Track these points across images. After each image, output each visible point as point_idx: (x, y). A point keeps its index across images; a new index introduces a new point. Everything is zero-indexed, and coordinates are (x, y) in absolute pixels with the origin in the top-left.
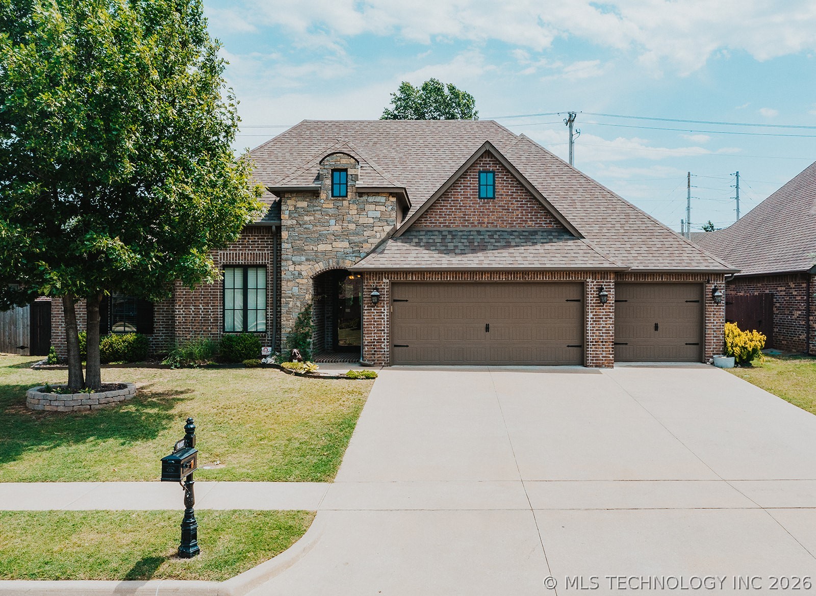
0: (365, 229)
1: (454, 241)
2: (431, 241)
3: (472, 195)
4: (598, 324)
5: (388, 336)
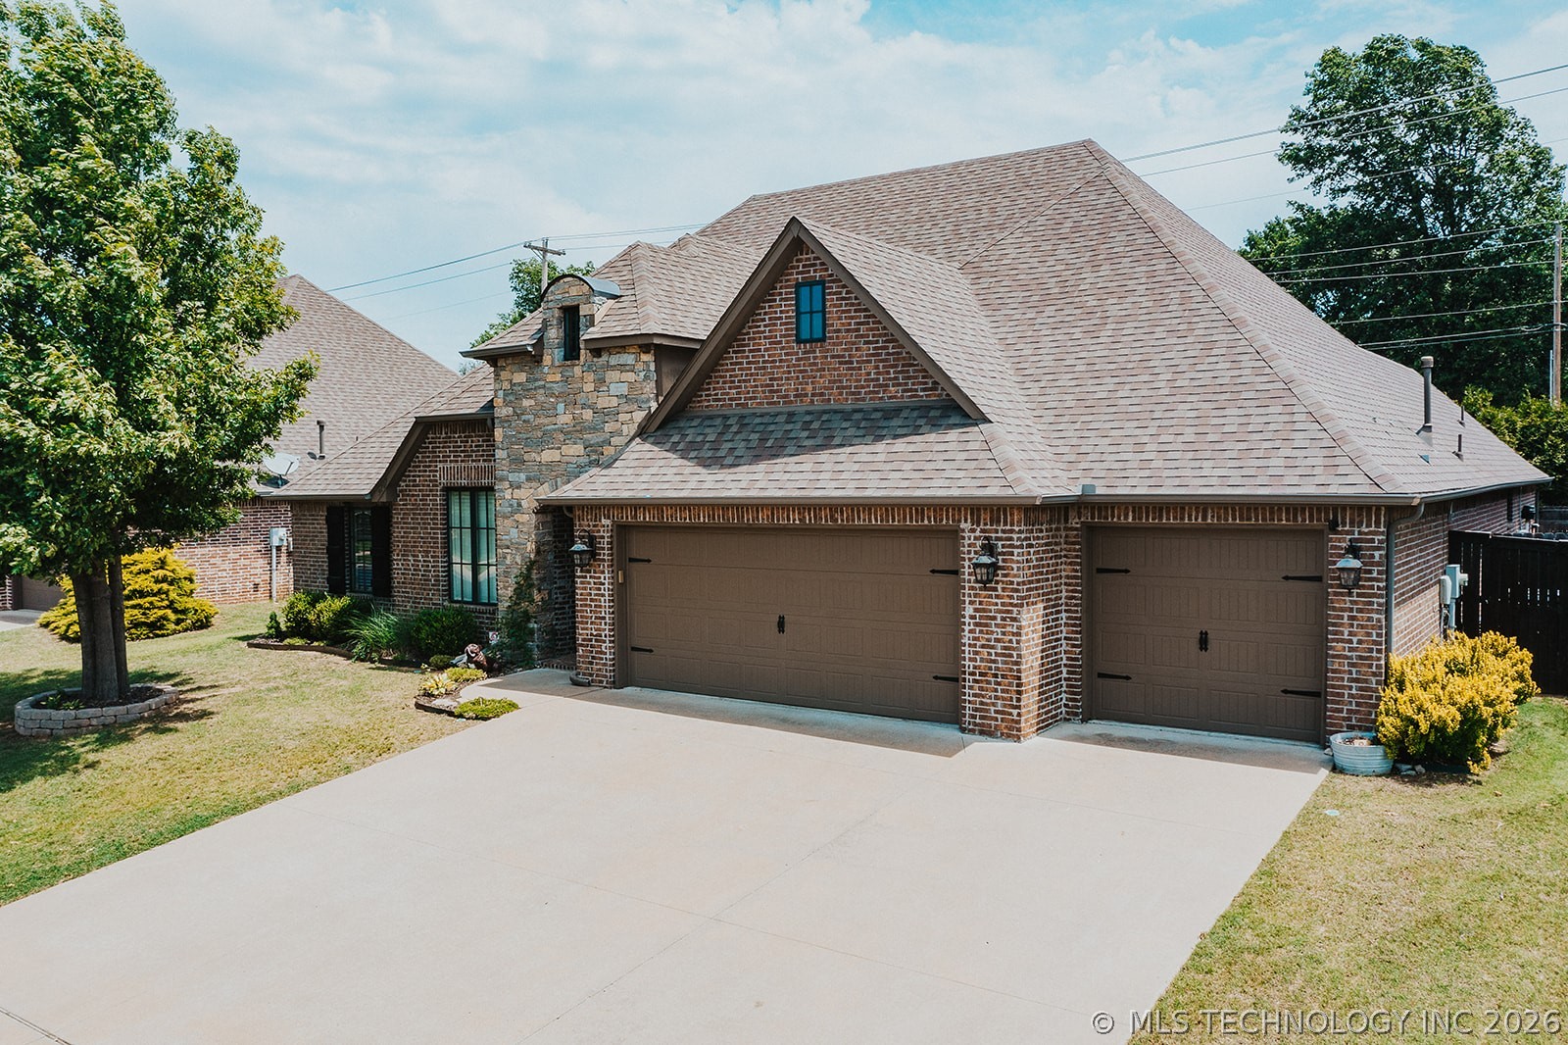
0: (606, 419)
1: (738, 437)
2: (699, 438)
3: (785, 336)
4: (987, 634)
5: (613, 630)
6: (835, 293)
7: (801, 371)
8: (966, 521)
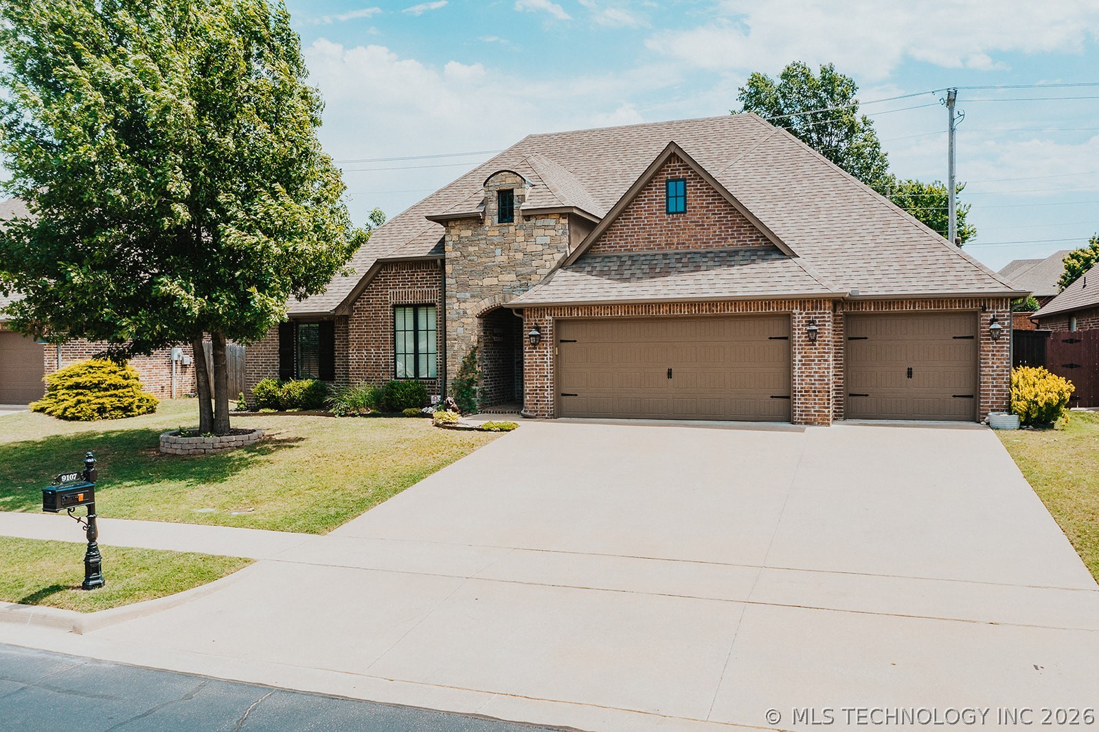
0: (534, 258)
1: (633, 267)
2: (606, 269)
3: (659, 210)
4: (809, 369)
5: (553, 383)
6: (693, 186)
7: (669, 230)
8: (797, 308)
